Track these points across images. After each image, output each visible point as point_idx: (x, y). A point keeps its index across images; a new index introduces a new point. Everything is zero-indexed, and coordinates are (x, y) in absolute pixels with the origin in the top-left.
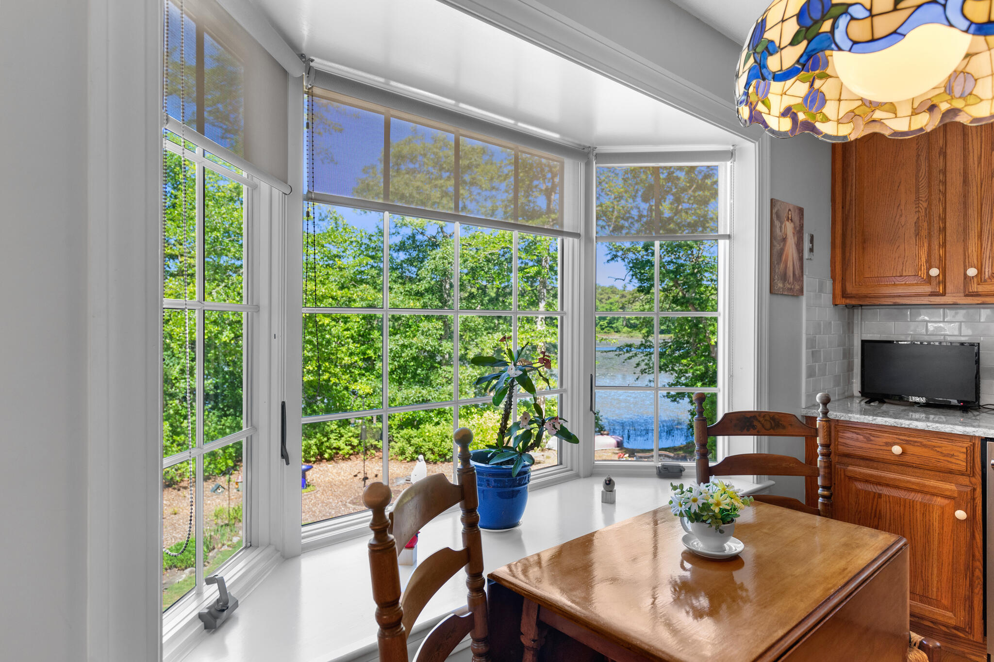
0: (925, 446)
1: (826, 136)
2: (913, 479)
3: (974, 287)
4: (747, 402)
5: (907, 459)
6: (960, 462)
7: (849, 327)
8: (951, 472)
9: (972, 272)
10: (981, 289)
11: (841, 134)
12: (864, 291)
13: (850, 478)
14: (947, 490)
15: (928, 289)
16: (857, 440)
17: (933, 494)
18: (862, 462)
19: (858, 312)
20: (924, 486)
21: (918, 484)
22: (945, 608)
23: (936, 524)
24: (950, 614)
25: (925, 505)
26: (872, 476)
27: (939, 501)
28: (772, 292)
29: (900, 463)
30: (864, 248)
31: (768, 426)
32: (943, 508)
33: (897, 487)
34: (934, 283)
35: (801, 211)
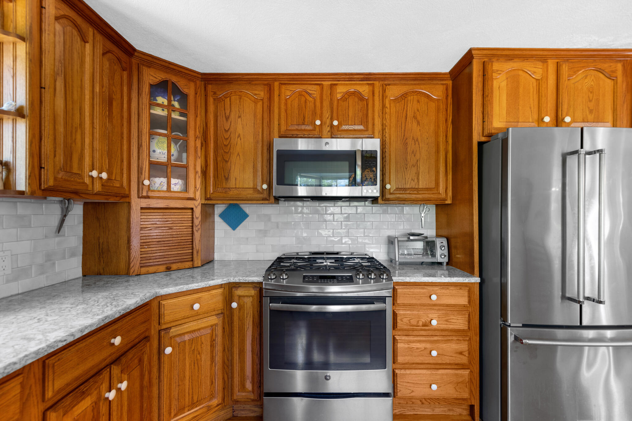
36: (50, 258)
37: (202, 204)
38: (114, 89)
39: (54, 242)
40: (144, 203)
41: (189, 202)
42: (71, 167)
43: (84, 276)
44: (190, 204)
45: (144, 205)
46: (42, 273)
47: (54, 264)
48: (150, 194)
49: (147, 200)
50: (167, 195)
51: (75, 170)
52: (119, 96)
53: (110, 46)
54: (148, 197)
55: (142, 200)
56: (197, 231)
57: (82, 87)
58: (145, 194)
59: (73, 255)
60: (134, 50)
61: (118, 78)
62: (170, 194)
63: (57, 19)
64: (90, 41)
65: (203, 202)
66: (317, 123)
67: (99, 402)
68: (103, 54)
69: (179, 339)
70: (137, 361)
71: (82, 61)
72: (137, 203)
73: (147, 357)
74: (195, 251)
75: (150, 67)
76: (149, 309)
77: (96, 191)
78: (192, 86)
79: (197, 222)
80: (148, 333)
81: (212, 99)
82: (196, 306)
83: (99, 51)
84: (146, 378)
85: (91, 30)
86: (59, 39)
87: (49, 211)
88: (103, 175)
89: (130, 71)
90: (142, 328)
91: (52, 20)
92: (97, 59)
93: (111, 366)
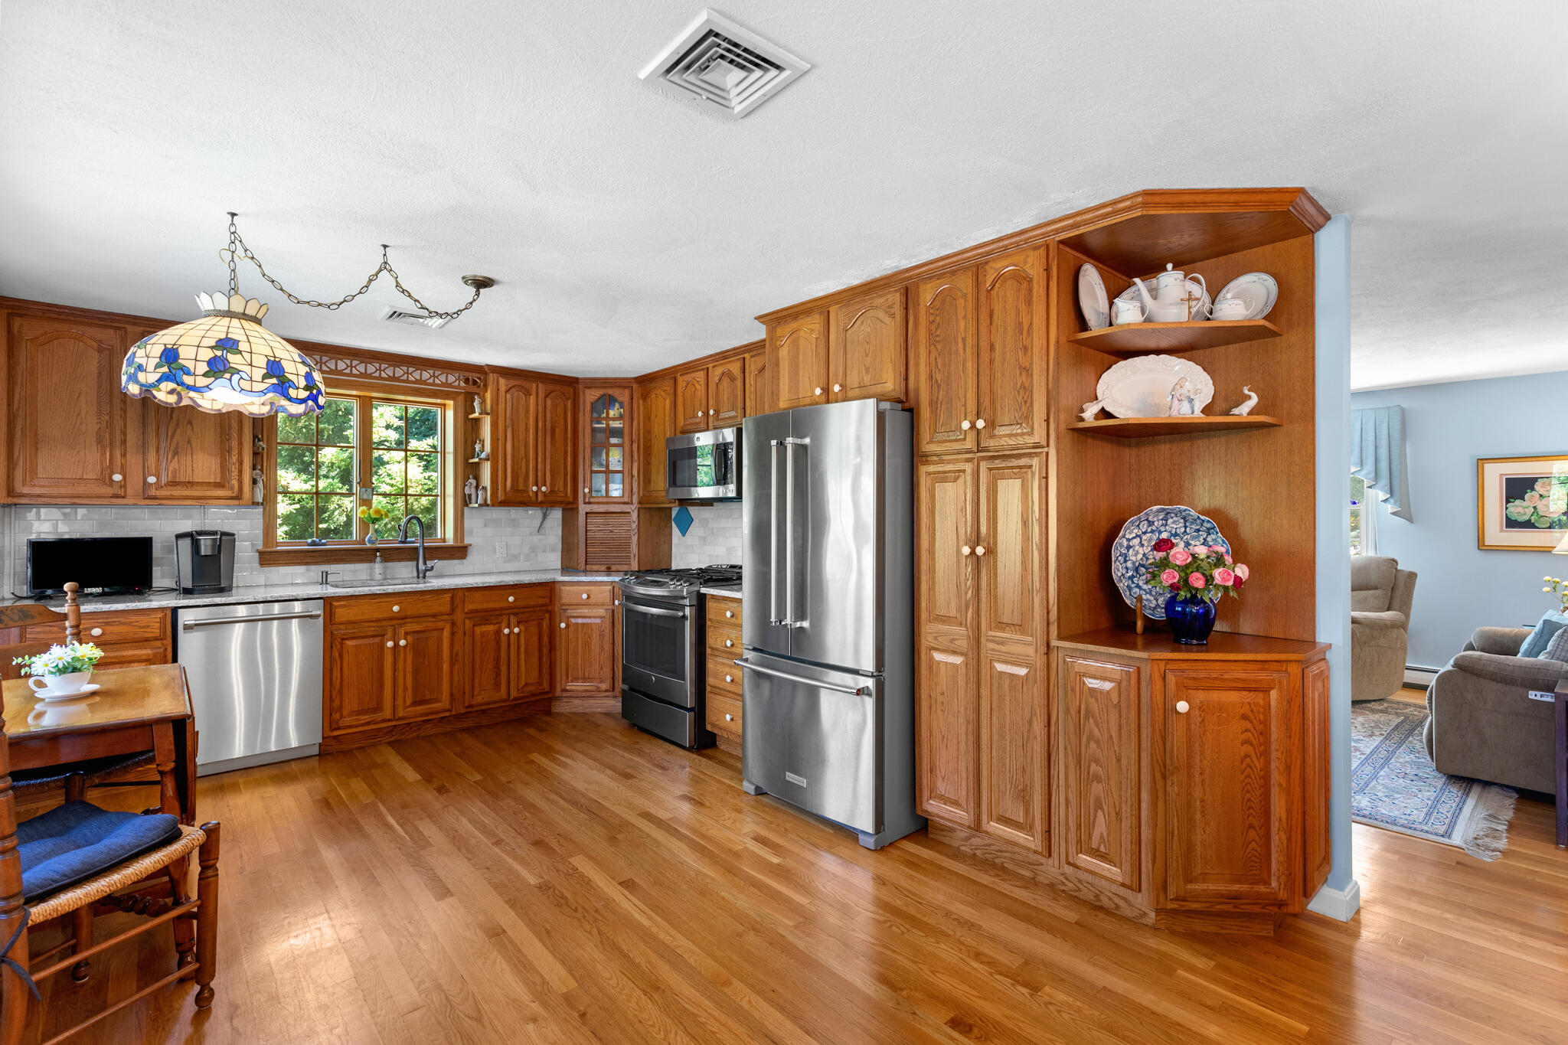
0: (124, 624)
2: (111, 654)
3: (153, 492)
5: (105, 637)
6: (153, 630)
8: (147, 640)
9: (152, 480)
10: (158, 493)
11: (169, 401)
14: (144, 655)
15: (110, 491)
17: (131, 662)
20: (121, 657)
21: (117, 657)
30: (37, 449)
34: (116, 487)
36: (533, 549)
37: (639, 509)
38: (557, 419)
39: (536, 539)
40: (588, 508)
41: (625, 506)
42: (518, 486)
43: (562, 569)
44: (626, 508)
45: (588, 510)
46: (528, 560)
47: (537, 555)
48: (592, 500)
49: (590, 505)
50: (605, 500)
51: (521, 487)
52: (562, 423)
53: (551, 387)
54: (589, 503)
55: (587, 505)
56: (634, 535)
57: (527, 429)
58: (587, 500)
59: (553, 550)
60: (577, 379)
61: (561, 408)
62: (608, 500)
63: (507, 392)
64: (534, 393)
65: (639, 506)
66: (700, 414)
67: (499, 632)
68: (546, 397)
69: (573, 620)
70: (535, 622)
71: (527, 411)
72: (583, 509)
73: (545, 624)
74: (632, 555)
75: (590, 388)
76: (549, 589)
77: (539, 500)
78: (627, 392)
79: (634, 526)
80: (550, 608)
81: (641, 401)
82: (585, 596)
83: (541, 395)
84: (546, 639)
85: (534, 385)
86: (509, 403)
87: (533, 514)
88: (544, 489)
89: (574, 398)
90: (541, 601)
91: (504, 394)
92: (540, 403)
93: (509, 614)
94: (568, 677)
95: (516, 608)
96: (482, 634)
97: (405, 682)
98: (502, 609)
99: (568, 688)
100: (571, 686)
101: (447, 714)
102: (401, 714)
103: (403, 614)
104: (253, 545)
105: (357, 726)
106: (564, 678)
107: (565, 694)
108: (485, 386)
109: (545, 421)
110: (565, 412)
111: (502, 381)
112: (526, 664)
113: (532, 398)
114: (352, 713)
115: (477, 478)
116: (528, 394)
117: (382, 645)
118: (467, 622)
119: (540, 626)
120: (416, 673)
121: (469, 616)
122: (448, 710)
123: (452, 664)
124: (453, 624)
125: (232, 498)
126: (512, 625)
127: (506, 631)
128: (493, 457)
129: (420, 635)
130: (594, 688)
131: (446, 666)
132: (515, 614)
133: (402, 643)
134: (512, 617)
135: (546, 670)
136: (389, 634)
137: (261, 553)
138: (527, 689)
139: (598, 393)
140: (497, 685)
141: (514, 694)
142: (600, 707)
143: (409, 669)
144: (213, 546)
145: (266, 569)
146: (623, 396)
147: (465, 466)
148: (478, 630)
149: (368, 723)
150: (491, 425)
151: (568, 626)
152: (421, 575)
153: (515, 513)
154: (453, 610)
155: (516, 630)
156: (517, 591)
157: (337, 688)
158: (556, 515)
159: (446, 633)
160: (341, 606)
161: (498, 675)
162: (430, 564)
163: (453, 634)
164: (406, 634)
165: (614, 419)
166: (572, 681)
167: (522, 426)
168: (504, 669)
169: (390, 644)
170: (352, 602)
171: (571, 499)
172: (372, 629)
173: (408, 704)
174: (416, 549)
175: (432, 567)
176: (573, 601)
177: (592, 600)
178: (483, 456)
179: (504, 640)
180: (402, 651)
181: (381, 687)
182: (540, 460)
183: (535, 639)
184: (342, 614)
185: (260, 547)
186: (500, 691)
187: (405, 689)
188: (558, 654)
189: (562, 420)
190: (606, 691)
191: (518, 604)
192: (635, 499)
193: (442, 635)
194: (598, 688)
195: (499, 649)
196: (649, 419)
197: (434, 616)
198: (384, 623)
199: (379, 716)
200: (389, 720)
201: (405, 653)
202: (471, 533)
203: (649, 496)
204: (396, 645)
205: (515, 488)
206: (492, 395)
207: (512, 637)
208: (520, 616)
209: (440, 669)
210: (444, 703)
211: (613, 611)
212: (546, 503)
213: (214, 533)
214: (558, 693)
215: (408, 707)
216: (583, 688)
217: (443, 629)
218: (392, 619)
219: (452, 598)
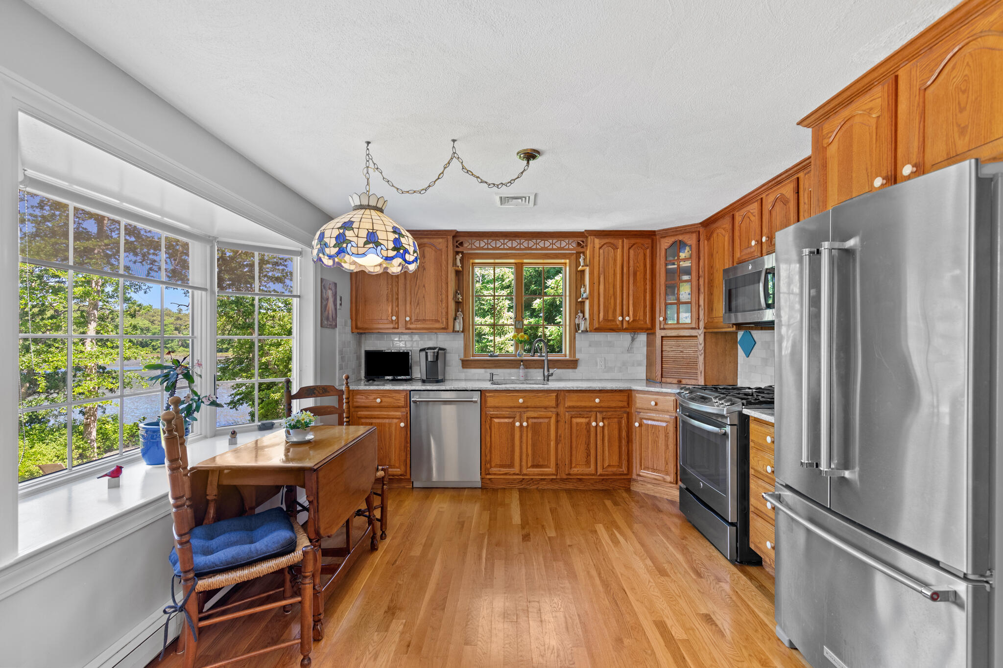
0: (390, 397)
1: (346, 269)
2: (385, 413)
3: (409, 326)
4: (309, 382)
5: (383, 404)
6: (402, 402)
7: (359, 344)
8: (399, 407)
9: (408, 319)
10: (411, 326)
12: (366, 326)
13: (359, 418)
14: (397, 415)
15: (391, 326)
16: (362, 399)
17: (393, 418)
18: (364, 409)
19: (363, 336)
20: (389, 415)
21: (387, 415)
22: (397, 468)
23: (394, 432)
24: (399, 470)
25: (390, 424)
26: (369, 415)
27: (395, 421)
28: (322, 326)
29: (380, 407)
30: (365, 305)
31: (321, 392)
32: (396, 423)
33: (379, 418)
34: (394, 323)
35: (336, 284)
36: (624, 364)
37: (705, 333)
38: (638, 265)
39: (627, 356)
40: (663, 333)
41: (693, 331)
42: (608, 317)
43: (647, 380)
44: (694, 333)
45: (663, 335)
46: (620, 372)
47: (627, 368)
48: (666, 327)
49: (665, 331)
50: (676, 326)
51: (610, 318)
52: (642, 267)
53: (633, 241)
54: (664, 329)
55: (662, 331)
56: (701, 355)
57: (615, 274)
58: (662, 327)
59: (639, 365)
60: (654, 231)
61: (641, 257)
62: (679, 326)
63: (600, 248)
64: (620, 247)
65: (705, 330)
66: (753, 243)
67: (589, 424)
68: (630, 248)
69: (645, 422)
70: (616, 420)
71: (615, 260)
72: (659, 333)
73: (624, 422)
74: (699, 373)
75: (665, 237)
76: (628, 394)
77: (624, 327)
78: (694, 236)
79: (701, 347)
80: (628, 410)
81: (706, 242)
82: (653, 403)
83: (626, 249)
84: (624, 434)
85: (620, 241)
86: (602, 257)
87: (625, 339)
88: (627, 318)
89: (652, 247)
90: (621, 404)
91: (598, 250)
92: (625, 254)
93: (596, 412)
94: (641, 465)
95: (601, 407)
96: (577, 424)
97: (527, 451)
98: (591, 407)
99: (641, 474)
100: (643, 473)
101: (554, 477)
102: (524, 472)
103: (526, 405)
104: (459, 356)
105: (500, 475)
106: (638, 466)
107: (639, 478)
108: (587, 246)
109: (629, 268)
110: (645, 259)
111: (597, 241)
112: (609, 450)
113: (619, 251)
114: (497, 466)
115: (583, 312)
116: (615, 248)
117: (513, 424)
118: (567, 414)
119: (620, 423)
120: (534, 445)
121: (568, 410)
122: (553, 475)
123: (557, 444)
124: (557, 414)
125: (443, 329)
126: (598, 420)
127: (594, 424)
128: (591, 297)
129: (535, 420)
130: (661, 479)
131: (553, 444)
132: (601, 412)
133: (525, 424)
134: (598, 414)
135: (624, 457)
136: (517, 418)
137: (463, 361)
138: (610, 469)
139: (670, 240)
140: (588, 463)
141: (600, 471)
142: (667, 495)
143: (530, 442)
144: (434, 356)
145: (465, 370)
146: (691, 240)
147: (576, 305)
148: (575, 420)
149: (506, 474)
150: (589, 274)
151: (640, 425)
152: (546, 379)
153: (611, 337)
154: (557, 405)
155: (601, 424)
156: (602, 394)
157: (488, 448)
158: (642, 338)
159: (553, 420)
160: (490, 396)
161: (588, 455)
162: (551, 371)
163: (557, 422)
164: (528, 418)
165: (685, 260)
166: (644, 469)
167: (611, 272)
168: (593, 452)
169: (518, 424)
170: (496, 394)
171: (649, 326)
172: (508, 413)
173: (529, 466)
174: (543, 361)
175: (552, 374)
176: (645, 406)
177: (659, 407)
178: (585, 296)
179: (593, 430)
180: (525, 430)
181: (513, 451)
182: (625, 297)
183: (616, 432)
184: (491, 401)
185: (462, 357)
186: (590, 467)
187: (527, 455)
188: (634, 446)
189: (642, 264)
190: (671, 483)
191: (602, 405)
192: (702, 324)
193: (550, 421)
194: (664, 479)
195: (589, 437)
196: (712, 255)
197: (546, 408)
198: (515, 410)
199: (512, 471)
200: (518, 474)
201: (527, 431)
202: (580, 351)
203: (712, 322)
204: (521, 425)
205: (606, 319)
206: (590, 252)
207: (599, 429)
208: (604, 414)
209: (549, 445)
210: (551, 470)
211: (676, 417)
212: (633, 329)
213: (434, 348)
214: (634, 476)
215: (529, 468)
216: (653, 476)
217: (551, 417)
218: (519, 407)
219: (557, 396)
